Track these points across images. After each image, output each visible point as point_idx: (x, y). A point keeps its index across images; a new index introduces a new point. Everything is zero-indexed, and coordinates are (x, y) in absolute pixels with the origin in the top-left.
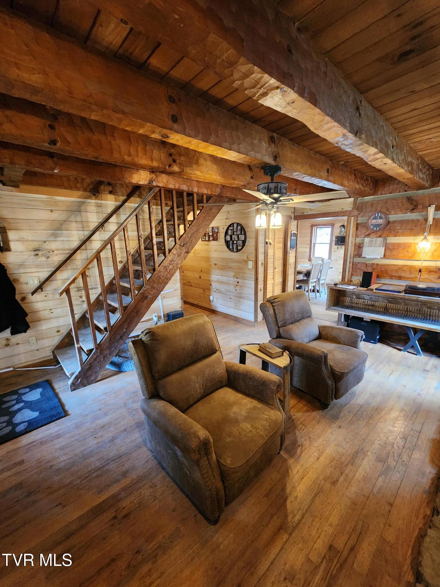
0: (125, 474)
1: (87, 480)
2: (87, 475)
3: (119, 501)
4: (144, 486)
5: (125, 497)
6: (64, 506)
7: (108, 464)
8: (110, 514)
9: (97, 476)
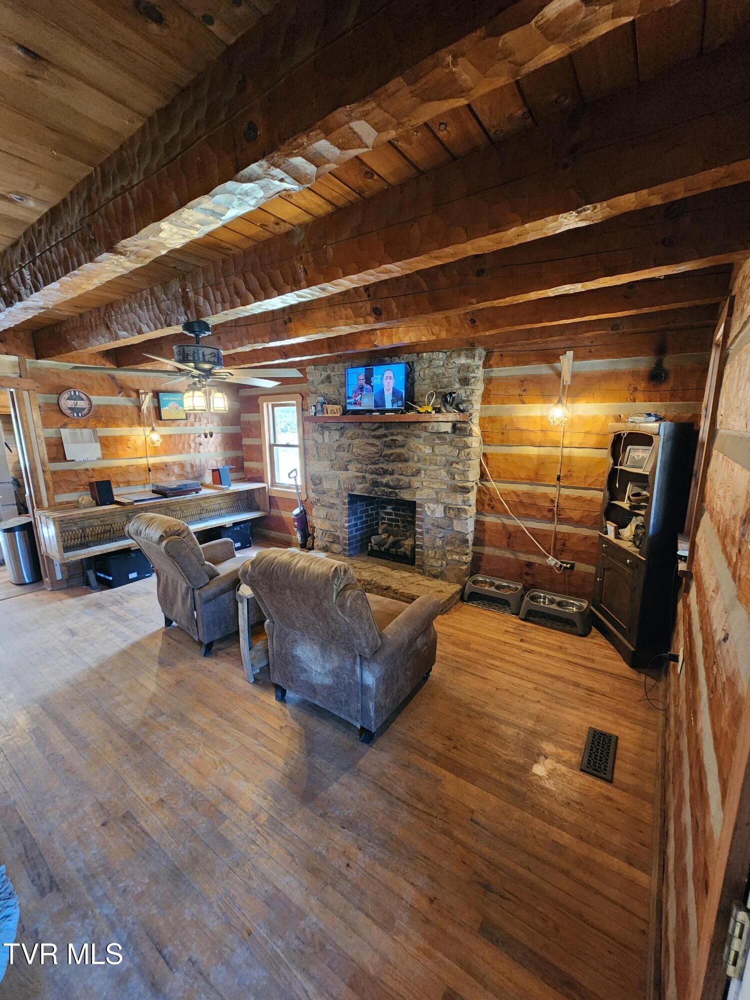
0: (407, 766)
1: (430, 811)
2: (424, 816)
3: (439, 754)
4: (414, 738)
5: (433, 750)
6: (472, 811)
7: (398, 799)
8: (454, 754)
9: (420, 800)
